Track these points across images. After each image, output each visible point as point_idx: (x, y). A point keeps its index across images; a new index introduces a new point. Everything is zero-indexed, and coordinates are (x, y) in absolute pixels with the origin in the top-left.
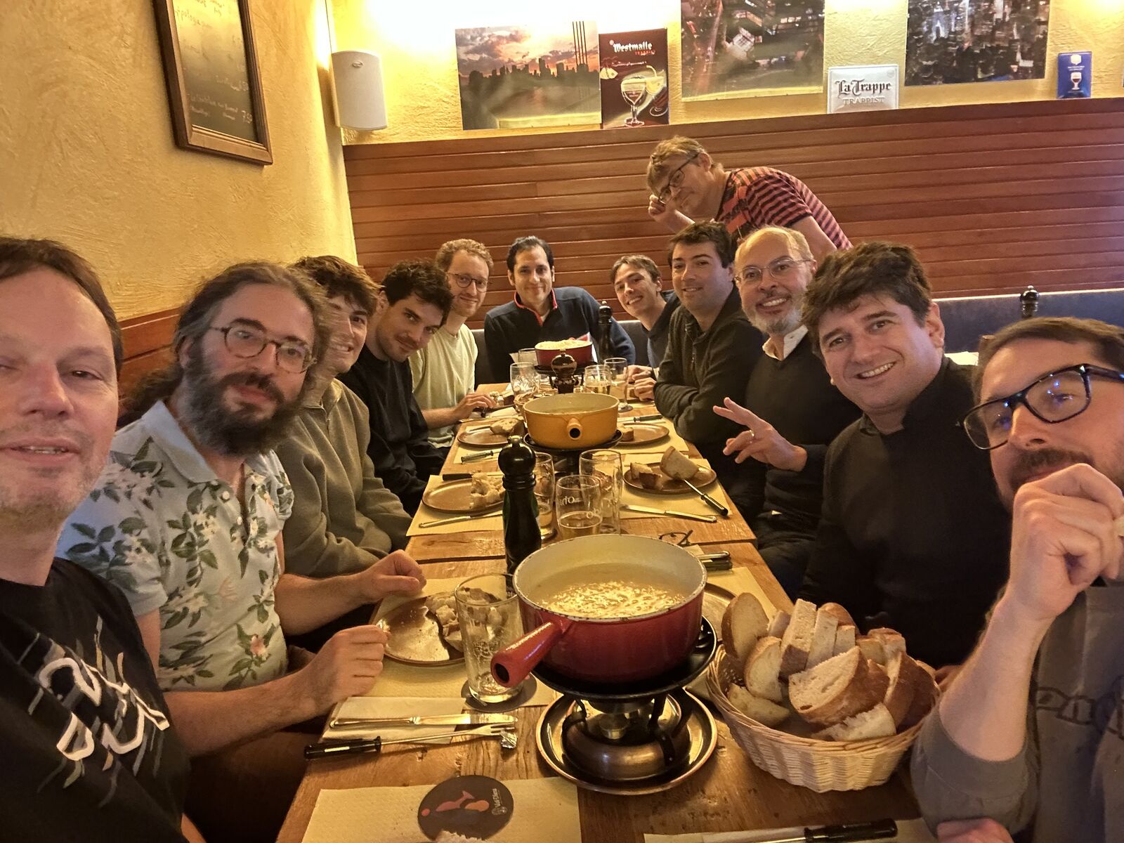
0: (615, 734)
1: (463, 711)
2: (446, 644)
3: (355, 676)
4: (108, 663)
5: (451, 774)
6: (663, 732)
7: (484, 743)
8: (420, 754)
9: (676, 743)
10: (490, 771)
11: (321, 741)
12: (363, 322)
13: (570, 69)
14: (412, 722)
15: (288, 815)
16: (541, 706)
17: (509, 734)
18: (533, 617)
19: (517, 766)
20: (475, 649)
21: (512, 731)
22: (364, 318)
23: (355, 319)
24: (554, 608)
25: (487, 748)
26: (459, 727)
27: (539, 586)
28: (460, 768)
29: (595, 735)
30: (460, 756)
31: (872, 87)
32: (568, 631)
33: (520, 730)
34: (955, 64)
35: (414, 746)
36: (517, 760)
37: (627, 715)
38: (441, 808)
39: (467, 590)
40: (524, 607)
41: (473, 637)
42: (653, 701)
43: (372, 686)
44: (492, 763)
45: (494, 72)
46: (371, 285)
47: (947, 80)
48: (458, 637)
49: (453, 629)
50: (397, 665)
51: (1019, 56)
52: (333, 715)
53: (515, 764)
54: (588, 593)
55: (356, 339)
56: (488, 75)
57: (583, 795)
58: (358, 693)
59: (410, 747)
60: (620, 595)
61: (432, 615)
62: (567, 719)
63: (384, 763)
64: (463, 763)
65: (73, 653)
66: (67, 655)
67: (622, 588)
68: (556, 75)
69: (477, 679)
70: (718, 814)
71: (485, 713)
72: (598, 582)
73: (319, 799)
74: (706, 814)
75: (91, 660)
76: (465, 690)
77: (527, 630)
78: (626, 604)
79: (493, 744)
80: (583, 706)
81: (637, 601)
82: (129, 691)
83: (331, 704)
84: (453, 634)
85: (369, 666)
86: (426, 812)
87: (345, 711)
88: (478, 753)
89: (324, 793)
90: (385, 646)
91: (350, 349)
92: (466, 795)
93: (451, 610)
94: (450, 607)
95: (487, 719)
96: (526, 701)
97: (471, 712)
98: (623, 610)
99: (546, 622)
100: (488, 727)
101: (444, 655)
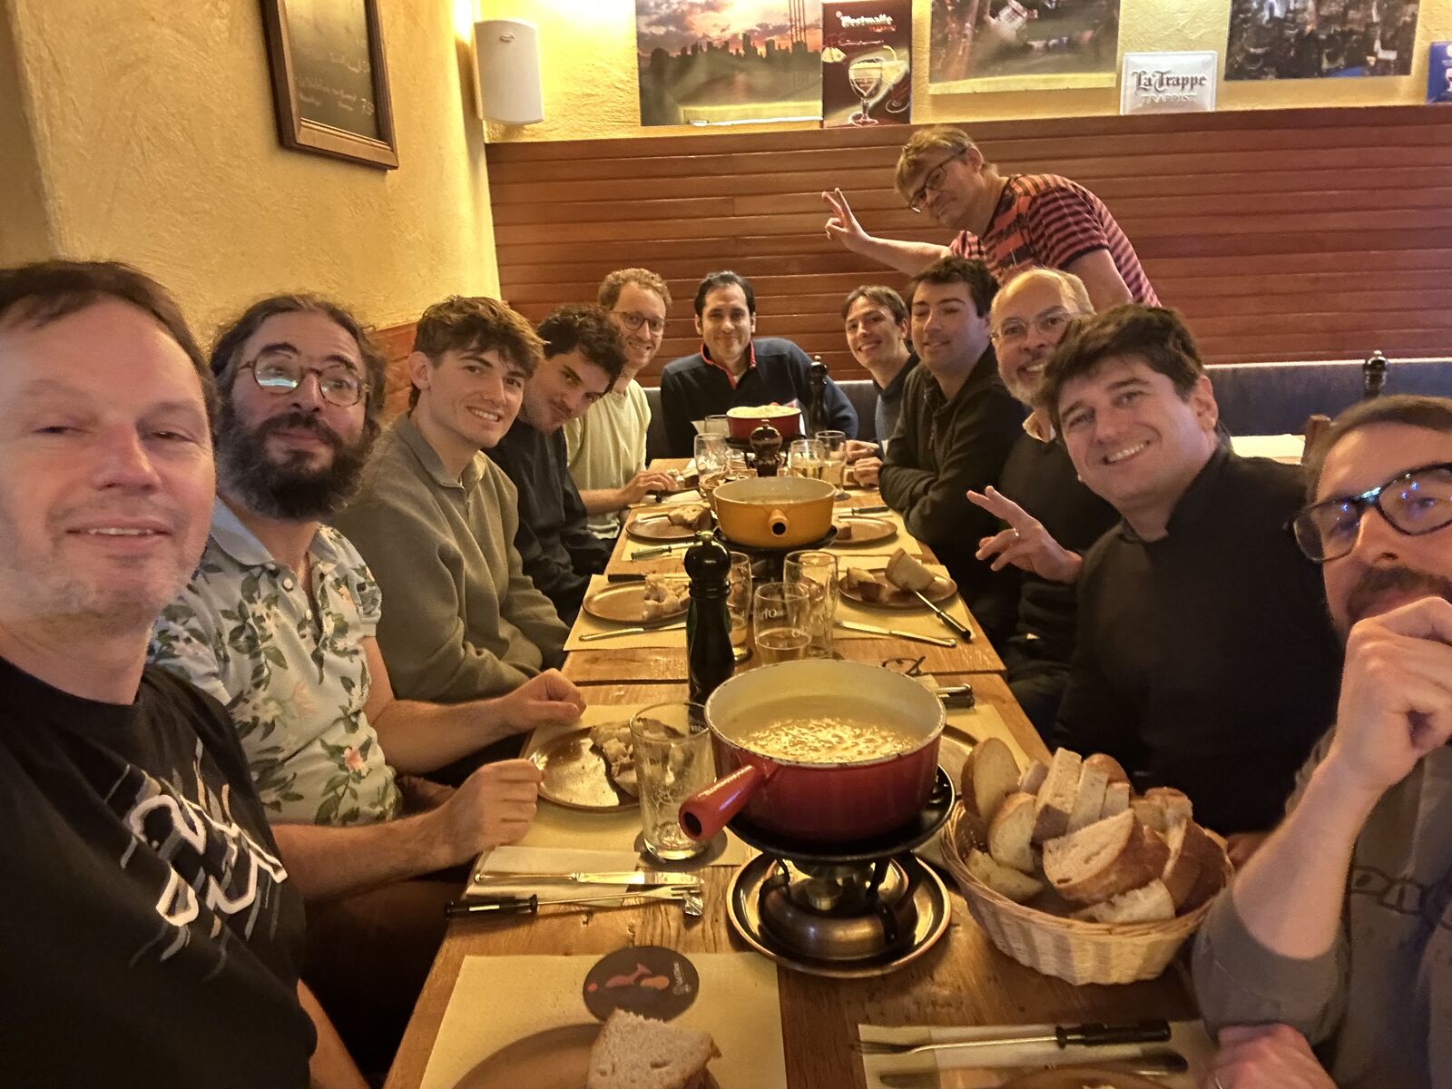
0: (824, 904)
1: (637, 869)
2: (615, 786)
3: (505, 820)
4: (213, 799)
5: (622, 944)
6: (885, 905)
7: (663, 907)
8: (584, 918)
9: (900, 917)
10: (670, 942)
11: (464, 897)
12: (519, 385)
13: (783, 48)
14: (575, 879)
15: (426, 985)
16: (732, 866)
17: (694, 898)
18: (728, 758)
19: (704, 937)
20: (653, 795)
21: (697, 895)
22: (521, 380)
23: (510, 381)
24: (753, 748)
25: (666, 914)
26: (632, 888)
27: (735, 720)
28: (634, 936)
29: (800, 901)
30: (634, 922)
31: (1181, 81)
32: (773, 775)
33: (707, 895)
34: (1292, 53)
35: (578, 908)
36: (703, 930)
37: (840, 881)
38: (611, 983)
39: (644, 720)
40: (717, 743)
41: (651, 779)
42: (873, 866)
43: (525, 831)
44: (673, 933)
45: (684, 50)
46: (533, 339)
47: (1282, 75)
48: (632, 777)
49: (625, 768)
50: (556, 809)
51: (1377, 45)
52: (478, 866)
53: (700, 934)
54: (795, 732)
55: (508, 405)
56: (675, 54)
57: (784, 976)
58: (507, 841)
59: (573, 909)
60: (835, 736)
61: (596, 750)
62: (765, 883)
63: (541, 927)
64: (637, 931)
65: (172, 789)
66: (165, 791)
67: (838, 727)
68: (764, 55)
69: (654, 829)
70: (950, 1005)
71: (662, 871)
72: (808, 719)
73: (463, 966)
74: (934, 1004)
75: (191, 794)
76: (639, 843)
77: (720, 776)
78: (844, 746)
79: (674, 910)
80: (785, 868)
81: (857, 744)
82: (240, 834)
83: (475, 852)
84: (623, 774)
85: (521, 810)
86: (593, 987)
87: (491, 862)
88: (655, 919)
89: (468, 960)
90: (539, 785)
91: (500, 418)
92: (641, 969)
93: (622, 745)
94: (620, 741)
95: (666, 879)
96: (715, 857)
97: (646, 870)
98: (840, 754)
99: (746, 764)
100: (668, 889)
101: (612, 799)
